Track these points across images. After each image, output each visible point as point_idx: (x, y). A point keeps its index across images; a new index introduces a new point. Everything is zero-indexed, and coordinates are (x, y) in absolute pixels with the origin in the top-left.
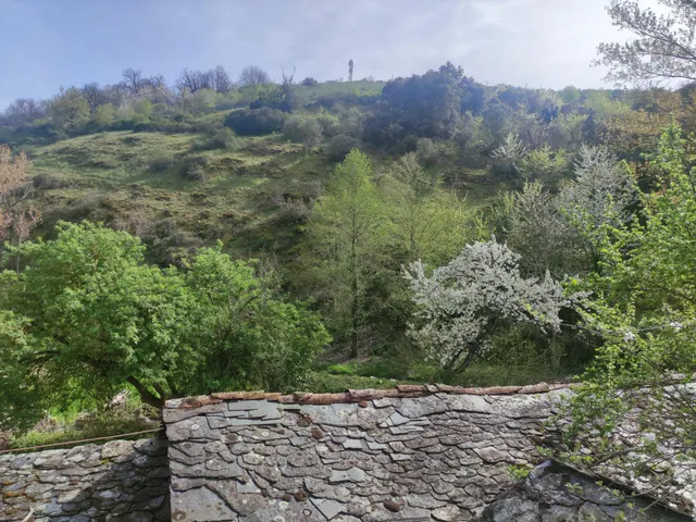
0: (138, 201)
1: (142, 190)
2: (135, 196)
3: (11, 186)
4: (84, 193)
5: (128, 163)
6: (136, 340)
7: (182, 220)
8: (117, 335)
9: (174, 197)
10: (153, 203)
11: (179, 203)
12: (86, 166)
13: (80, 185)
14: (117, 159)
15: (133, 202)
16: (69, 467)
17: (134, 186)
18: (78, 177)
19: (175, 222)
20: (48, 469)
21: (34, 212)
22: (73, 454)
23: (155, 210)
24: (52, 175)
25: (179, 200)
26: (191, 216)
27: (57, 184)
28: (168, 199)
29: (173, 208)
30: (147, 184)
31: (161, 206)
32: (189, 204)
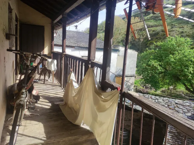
0: (173, 29)
1: (175, 26)
2: (172, 28)
3: (139, 28)
4: (157, 28)
5: (170, 18)
6: (192, 72)
7: (188, 34)
8: (186, 70)
9: (185, 27)
10: (178, 29)
11: (187, 29)
12: (158, 20)
13: (156, 26)
14: (167, 17)
15: (172, 29)
16: (185, 106)
17: (172, 25)
18: (156, 24)
19: (185, 35)
20: (180, 105)
21: (145, 35)
22: (185, 103)
23: (179, 31)
24: (149, 24)
25: (187, 27)
26: (191, 32)
27: (150, 26)
28: (183, 28)
29: (185, 30)
30: (176, 23)
31: (181, 30)
32: (191, 29)
